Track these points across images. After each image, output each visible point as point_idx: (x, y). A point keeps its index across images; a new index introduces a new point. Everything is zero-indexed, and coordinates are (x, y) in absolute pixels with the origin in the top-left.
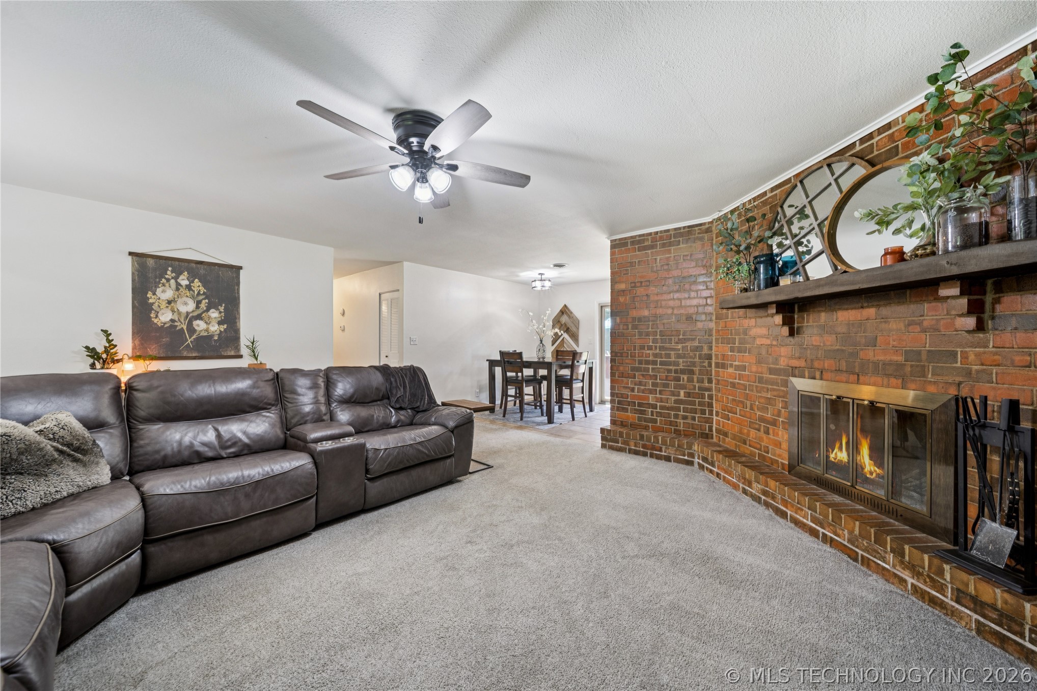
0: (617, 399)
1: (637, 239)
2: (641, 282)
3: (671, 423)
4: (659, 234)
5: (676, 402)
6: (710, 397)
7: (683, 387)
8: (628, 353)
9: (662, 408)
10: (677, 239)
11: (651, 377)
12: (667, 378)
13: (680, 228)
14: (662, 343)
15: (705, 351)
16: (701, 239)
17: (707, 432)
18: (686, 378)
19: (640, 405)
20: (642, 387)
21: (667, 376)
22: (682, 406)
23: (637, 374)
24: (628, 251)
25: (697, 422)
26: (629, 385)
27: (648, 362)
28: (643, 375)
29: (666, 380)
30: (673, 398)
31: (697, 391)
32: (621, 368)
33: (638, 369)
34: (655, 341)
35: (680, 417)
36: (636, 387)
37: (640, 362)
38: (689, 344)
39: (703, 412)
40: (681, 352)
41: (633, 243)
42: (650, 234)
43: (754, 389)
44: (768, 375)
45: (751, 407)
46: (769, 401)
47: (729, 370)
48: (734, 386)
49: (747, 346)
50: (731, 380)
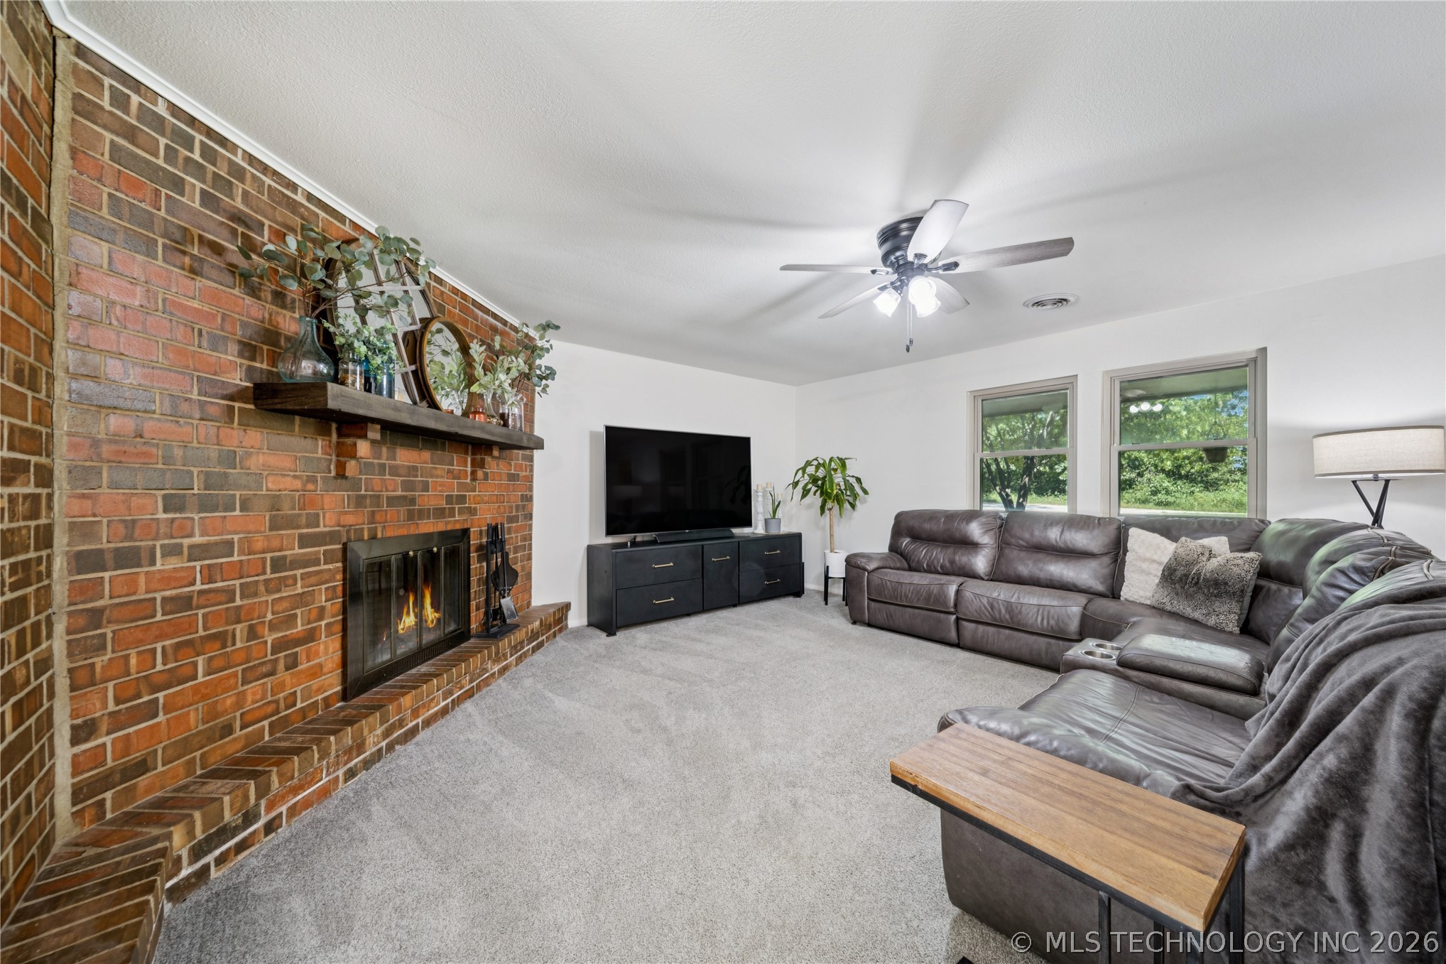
43: (262, 588)
44: (297, 551)
45: (252, 634)
46: (302, 600)
47: (159, 566)
48: (185, 603)
49: (238, 493)
50: (168, 593)
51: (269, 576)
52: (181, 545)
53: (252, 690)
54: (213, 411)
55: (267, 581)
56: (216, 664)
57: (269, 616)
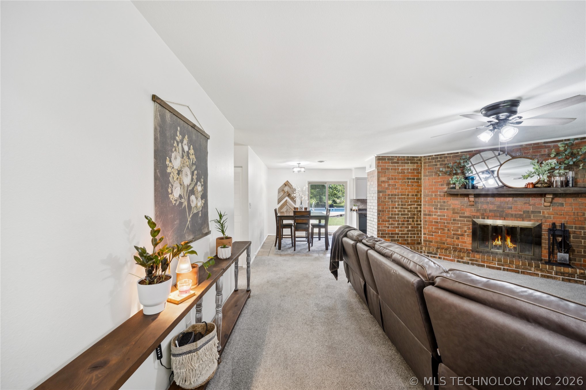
0: (381, 232)
1: (391, 158)
2: (392, 178)
3: (405, 240)
4: (400, 158)
5: (408, 231)
6: (421, 227)
7: (410, 224)
8: (386, 210)
9: (401, 234)
10: (408, 161)
11: (397, 221)
12: (404, 221)
13: (409, 157)
14: (401, 206)
15: (419, 209)
16: (417, 163)
17: (419, 242)
18: (411, 220)
19: (392, 234)
20: (393, 226)
21: (404, 220)
22: (410, 232)
23: (390, 220)
24: (386, 163)
25: (416, 238)
26: (387, 225)
27: (395, 215)
28: (393, 220)
29: (403, 221)
30: (406, 229)
31: (416, 225)
32: (383, 218)
33: (391, 218)
34: (399, 205)
35: (409, 237)
36: (390, 226)
37: (392, 214)
38: (413, 206)
39: (418, 234)
40: (409, 209)
41: (388, 159)
42: (396, 157)
43: (451, 223)
44: (459, 218)
45: (448, 230)
46: (460, 227)
47: (433, 217)
48: (437, 222)
49: (446, 208)
50: (435, 220)
51: (452, 221)
52: (436, 214)
53: (449, 239)
54: (441, 195)
55: (452, 223)
56: (442, 233)
57: (452, 228)
